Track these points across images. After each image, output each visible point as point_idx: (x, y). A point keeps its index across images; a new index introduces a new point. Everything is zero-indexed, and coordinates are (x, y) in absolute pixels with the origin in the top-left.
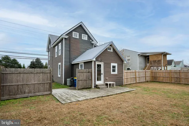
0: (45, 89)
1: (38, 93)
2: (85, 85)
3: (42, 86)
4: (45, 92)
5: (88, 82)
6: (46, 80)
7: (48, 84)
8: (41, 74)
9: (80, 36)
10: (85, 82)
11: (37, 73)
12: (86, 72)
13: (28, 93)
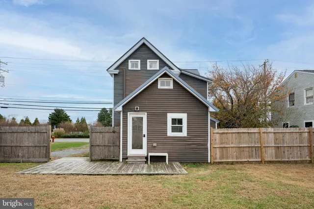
0: (41, 155)
1: (32, 159)
2: (106, 154)
3: (37, 150)
4: (40, 158)
5: (112, 150)
6: (42, 142)
7: (45, 148)
8: (37, 134)
9: (144, 64)
10: (107, 148)
11: (32, 132)
12: (107, 132)
13: (22, 157)
